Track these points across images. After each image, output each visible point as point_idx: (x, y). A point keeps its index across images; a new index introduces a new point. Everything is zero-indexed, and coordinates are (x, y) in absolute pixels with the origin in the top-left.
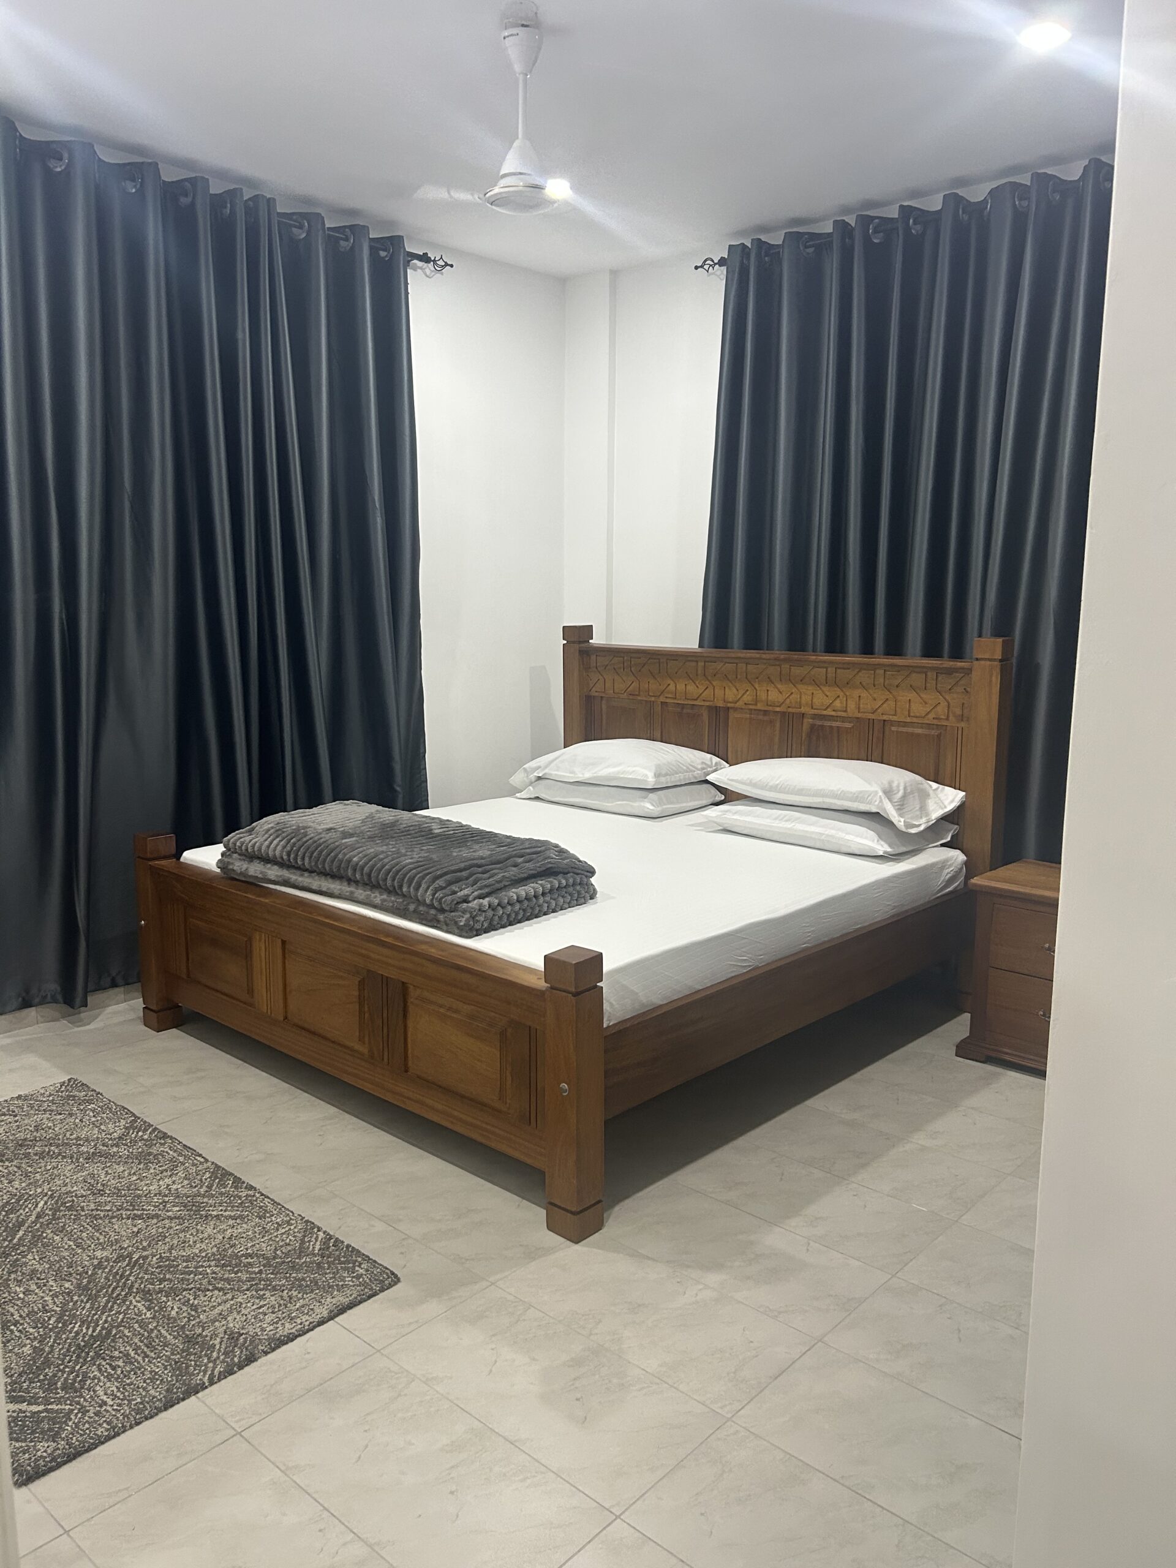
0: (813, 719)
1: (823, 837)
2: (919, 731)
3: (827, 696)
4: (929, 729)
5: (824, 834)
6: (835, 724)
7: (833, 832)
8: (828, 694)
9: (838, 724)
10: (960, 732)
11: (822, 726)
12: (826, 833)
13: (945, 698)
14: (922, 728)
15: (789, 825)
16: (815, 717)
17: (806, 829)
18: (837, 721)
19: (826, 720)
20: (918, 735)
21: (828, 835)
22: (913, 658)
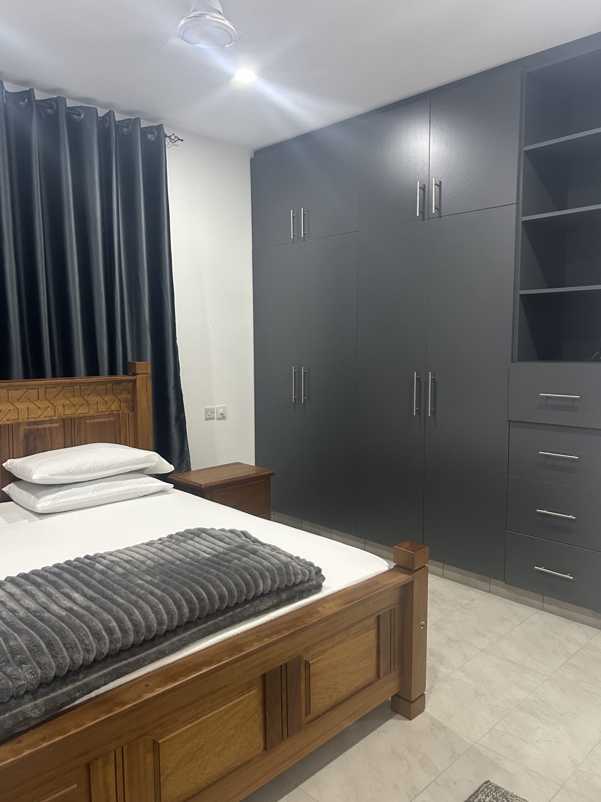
0: (28, 425)
1: (130, 491)
2: (103, 420)
3: (39, 408)
4: (109, 418)
5: (131, 489)
6: (46, 426)
7: (137, 486)
8: (39, 406)
9: (49, 425)
10: (127, 416)
11: (38, 429)
12: (132, 488)
13: (117, 398)
14: (104, 418)
15: (103, 492)
16: (29, 424)
17: (117, 490)
18: (47, 424)
19: (38, 425)
20: (104, 422)
21: (134, 489)
22: (81, 378)
